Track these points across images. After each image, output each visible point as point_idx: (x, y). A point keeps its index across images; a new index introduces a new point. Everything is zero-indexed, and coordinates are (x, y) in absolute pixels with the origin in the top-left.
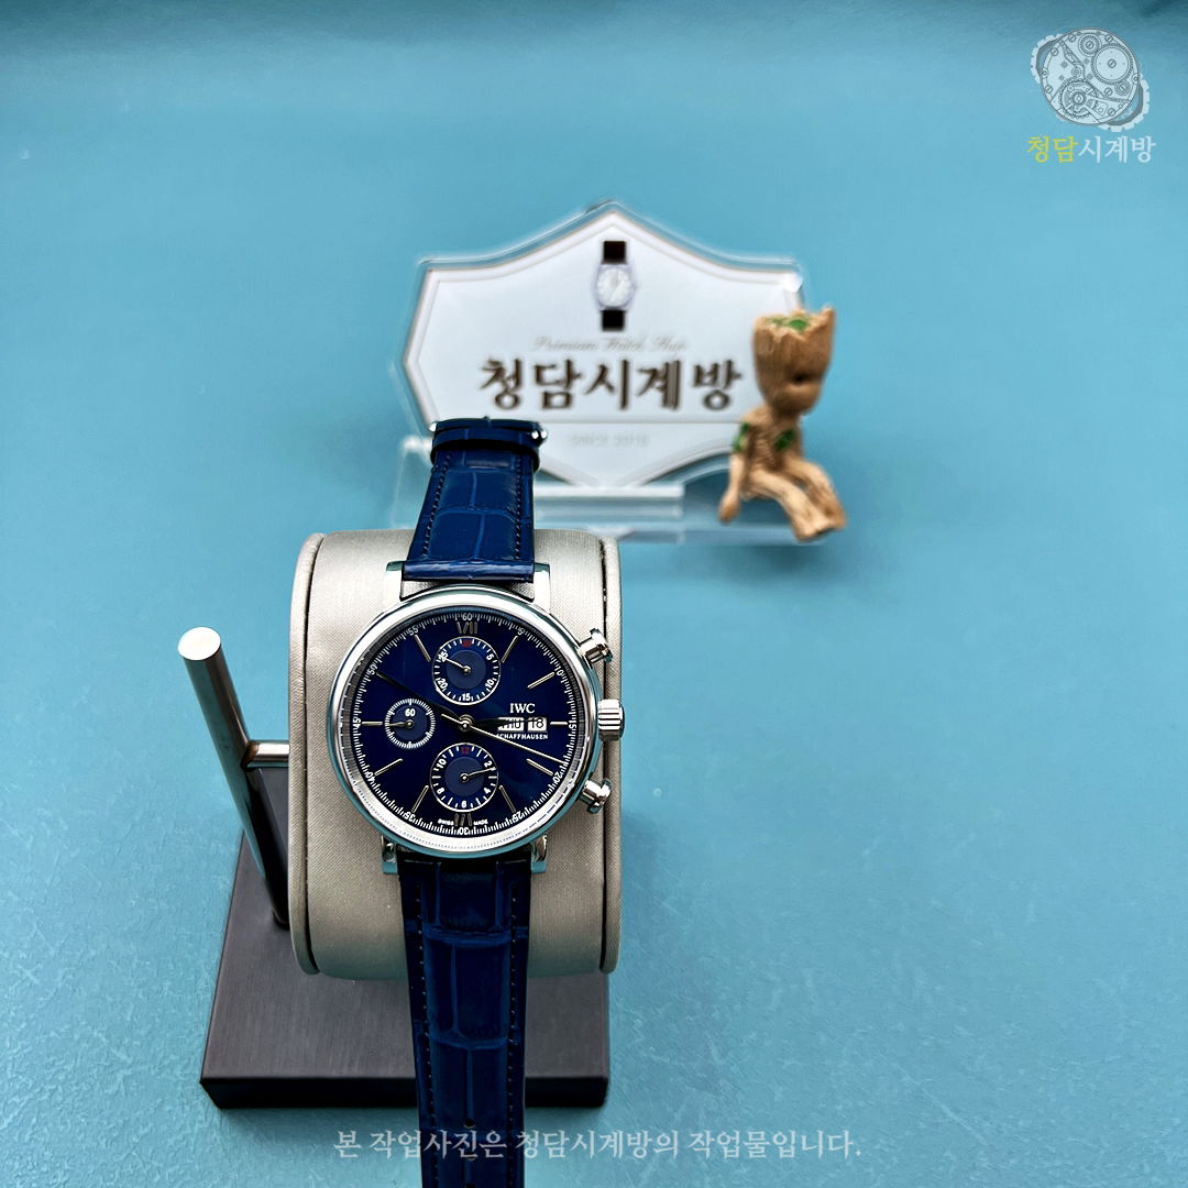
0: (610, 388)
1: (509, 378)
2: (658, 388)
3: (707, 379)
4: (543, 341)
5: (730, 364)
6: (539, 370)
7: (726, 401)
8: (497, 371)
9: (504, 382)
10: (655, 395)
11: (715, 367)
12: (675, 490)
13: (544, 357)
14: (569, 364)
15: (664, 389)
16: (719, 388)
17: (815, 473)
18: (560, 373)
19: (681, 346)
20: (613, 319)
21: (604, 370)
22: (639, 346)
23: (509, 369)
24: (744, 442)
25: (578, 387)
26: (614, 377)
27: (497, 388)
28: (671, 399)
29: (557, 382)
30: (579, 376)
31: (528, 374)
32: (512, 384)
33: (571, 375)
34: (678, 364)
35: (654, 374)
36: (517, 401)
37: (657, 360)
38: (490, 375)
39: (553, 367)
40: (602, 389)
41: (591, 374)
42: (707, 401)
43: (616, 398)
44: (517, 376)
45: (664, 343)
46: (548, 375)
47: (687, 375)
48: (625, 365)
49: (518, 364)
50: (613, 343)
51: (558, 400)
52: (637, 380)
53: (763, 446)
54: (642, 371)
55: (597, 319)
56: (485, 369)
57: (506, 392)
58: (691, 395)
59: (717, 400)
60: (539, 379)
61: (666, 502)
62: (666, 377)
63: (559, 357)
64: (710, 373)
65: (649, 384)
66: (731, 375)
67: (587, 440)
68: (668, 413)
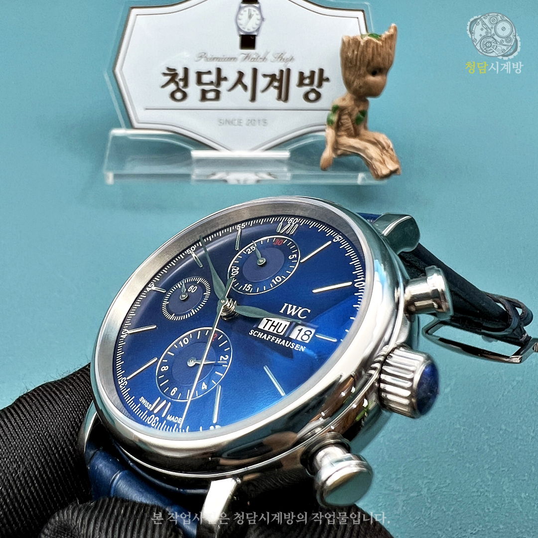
0: (245, 88)
1: (180, 80)
2: (275, 87)
3: (307, 81)
4: (203, 56)
5: (321, 71)
6: (199, 74)
7: (319, 96)
8: (172, 75)
9: (177, 84)
10: (273, 92)
11: (313, 73)
12: (285, 154)
13: (203, 66)
14: (219, 70)
15: (279, 88)
16: (315, 87)
17: (383, 138)
18: (213, 77)
19: (292, 59)
20: (248, 41)
21: (241, 74)
22: (264, 59)
23: (181, 75)
24: (335, 118)
25: (225, 86)
26: (248, 80)
27: (172, 87)
28: (284, 96)
29: (211, 83)
30: (225, 79)
31: (192, 78)
32: (181, 84)
33: (220, 79)
34: (289, 70)
35: (273, 77)
36: (185, 95)
37: (275, 68)
38: (169, 78)
39: (209, 73)
40: (240, 87)
41: (233, 77)
42: (306, 97)
43: (249, 93)
44: (186, 79)
45: (280, 57)
46: (206, 78)
47: (294, 79)
48: (255, 71)
49: (186, 70)
50: (247, 57)
51: (211, 95)
52: (262, 82)
53: (347, 121)
54: (265, 76)
55: (237, 40)
56: (165, 74)
57: (178, 90)
58: (296, 92)
59: (312, 96)
60: (199, 82)
61: (279, 161)
62: (280, 81)
63: (212, 66)
64: (309, 77)
65: (270, 84)
66: (322, 79)
67: (229, 122)
68: (281, 104)
